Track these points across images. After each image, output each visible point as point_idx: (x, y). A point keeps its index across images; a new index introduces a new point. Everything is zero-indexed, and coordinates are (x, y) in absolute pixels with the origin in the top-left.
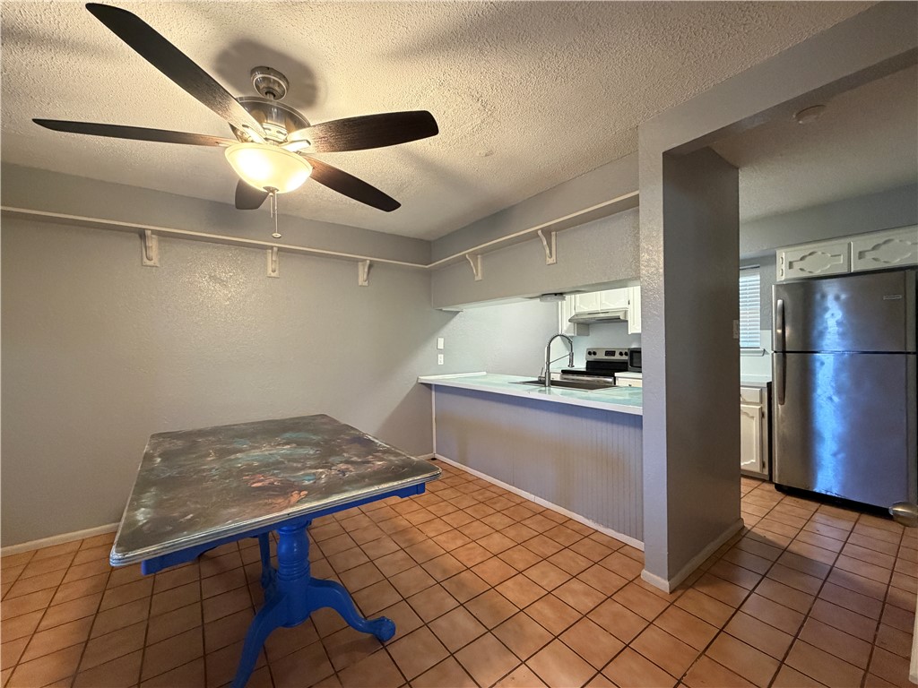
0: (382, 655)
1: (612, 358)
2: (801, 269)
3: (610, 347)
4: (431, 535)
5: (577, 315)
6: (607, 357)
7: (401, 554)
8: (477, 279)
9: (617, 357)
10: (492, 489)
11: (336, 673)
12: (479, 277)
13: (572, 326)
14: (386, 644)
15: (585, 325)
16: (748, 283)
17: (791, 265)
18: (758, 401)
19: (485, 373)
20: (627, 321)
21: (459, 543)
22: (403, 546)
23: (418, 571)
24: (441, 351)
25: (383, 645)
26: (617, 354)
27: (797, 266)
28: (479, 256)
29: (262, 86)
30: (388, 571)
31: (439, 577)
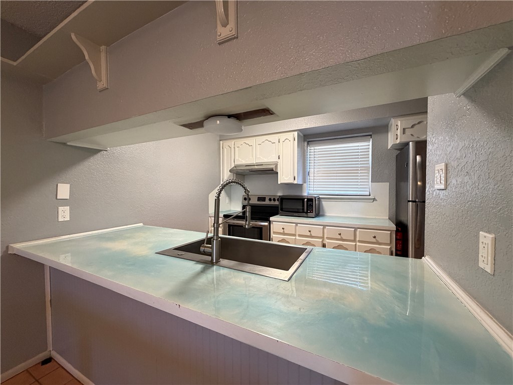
1: (263, 203)
2: (412, 135)
3: (262, 193)
5: (235, 167)
6: (259, 203)
8: (100, 86)
9: (267, 202)
12: (102, 84)
13: (232, 175)
15: (242, 175)
16: (360, 148)
17: (404, 131)
18: (389, 242)
19: (141, 224)
20: (277, 173)
24: (64, 202)
26: (267, 200)
27: (408, 132)
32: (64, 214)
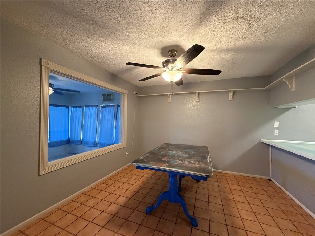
0: (189, 229)
4: (239, 207)
7: (221, 207)
8: (292, 90)
10: (296, 208)
11: (176, 222)
12: (294, 89)
14: (193, 227)
21: (251, 218)
22: (223, 204)
23: (222, 216)
24: (277, 128)
25: (192, 226)
28: (294, 78)
29: (171, 55)
30: (211, 208)
31: (228, 223)
32: (277, 132)
